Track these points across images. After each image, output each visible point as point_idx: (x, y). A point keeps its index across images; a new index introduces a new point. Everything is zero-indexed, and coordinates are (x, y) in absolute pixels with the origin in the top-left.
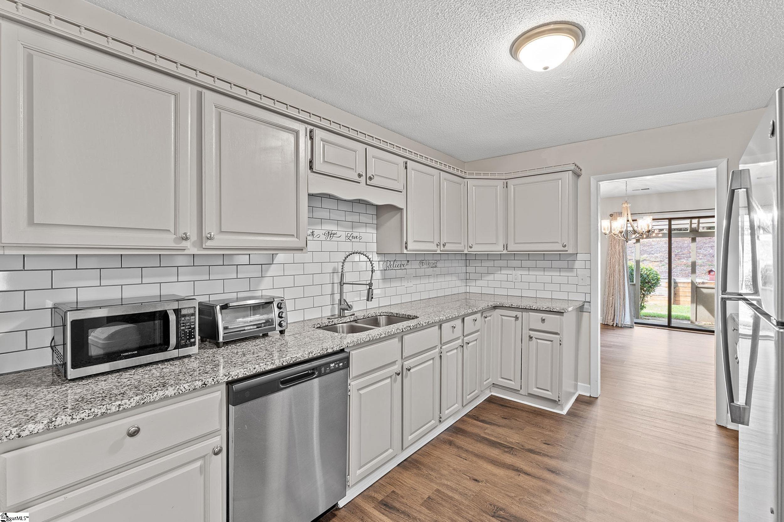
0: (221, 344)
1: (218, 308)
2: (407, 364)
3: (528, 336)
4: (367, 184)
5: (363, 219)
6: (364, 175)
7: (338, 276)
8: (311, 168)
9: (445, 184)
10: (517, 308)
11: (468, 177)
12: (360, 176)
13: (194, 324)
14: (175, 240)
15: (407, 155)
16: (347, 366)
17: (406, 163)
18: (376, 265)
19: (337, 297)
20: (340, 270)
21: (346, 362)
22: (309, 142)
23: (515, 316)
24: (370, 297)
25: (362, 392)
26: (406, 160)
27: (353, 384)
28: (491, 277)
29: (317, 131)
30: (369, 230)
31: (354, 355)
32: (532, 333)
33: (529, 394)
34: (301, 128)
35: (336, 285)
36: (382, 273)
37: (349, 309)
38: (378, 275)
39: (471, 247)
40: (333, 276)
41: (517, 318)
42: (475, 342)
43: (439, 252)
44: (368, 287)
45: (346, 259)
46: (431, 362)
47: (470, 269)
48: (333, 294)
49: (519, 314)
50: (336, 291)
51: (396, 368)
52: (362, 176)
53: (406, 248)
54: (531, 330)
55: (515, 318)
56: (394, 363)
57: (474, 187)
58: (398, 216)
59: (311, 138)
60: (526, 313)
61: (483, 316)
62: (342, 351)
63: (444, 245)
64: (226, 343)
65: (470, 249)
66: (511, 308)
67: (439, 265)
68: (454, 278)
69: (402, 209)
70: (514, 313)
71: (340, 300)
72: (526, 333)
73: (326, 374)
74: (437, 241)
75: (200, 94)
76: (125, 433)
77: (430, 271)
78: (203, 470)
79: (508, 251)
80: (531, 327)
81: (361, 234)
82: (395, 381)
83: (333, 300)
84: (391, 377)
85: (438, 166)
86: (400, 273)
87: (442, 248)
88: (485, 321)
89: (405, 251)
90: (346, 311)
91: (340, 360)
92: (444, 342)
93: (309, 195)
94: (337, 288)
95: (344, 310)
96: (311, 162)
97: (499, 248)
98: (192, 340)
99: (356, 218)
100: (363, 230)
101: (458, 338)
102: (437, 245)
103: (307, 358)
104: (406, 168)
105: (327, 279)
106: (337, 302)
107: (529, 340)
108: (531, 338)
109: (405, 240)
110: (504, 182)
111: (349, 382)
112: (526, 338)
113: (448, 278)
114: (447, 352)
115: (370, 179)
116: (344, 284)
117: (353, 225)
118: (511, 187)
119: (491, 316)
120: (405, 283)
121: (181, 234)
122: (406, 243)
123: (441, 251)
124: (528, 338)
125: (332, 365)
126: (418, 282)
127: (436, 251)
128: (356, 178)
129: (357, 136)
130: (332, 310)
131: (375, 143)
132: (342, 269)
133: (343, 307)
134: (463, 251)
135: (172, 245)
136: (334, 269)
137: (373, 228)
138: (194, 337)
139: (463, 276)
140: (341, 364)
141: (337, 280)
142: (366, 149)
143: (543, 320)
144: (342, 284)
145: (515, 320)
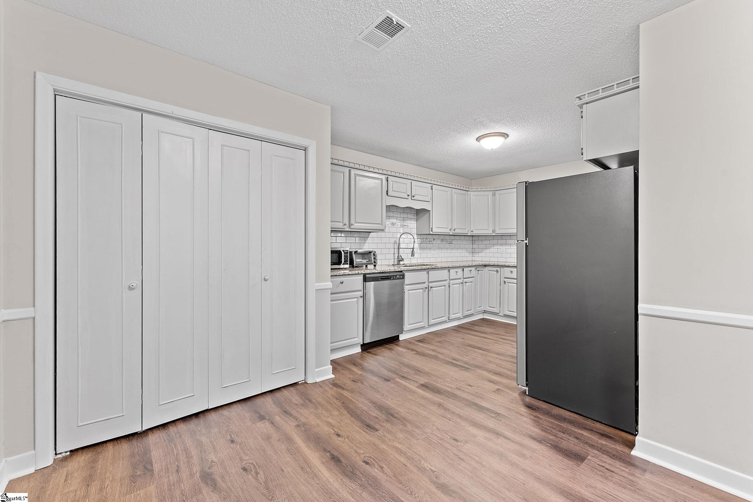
0: (355, 267)
1: (353, 252)
2: (431, 285)
3: (503, 282)
4: (411, 199)
5: (409, 216)
6: (410, 195)
7: (397, 245)
8: (387, 194)
9: (455, 196)
10: (498, 266)
11: (470, 190)
12: (408, 196)
13: (348, 257)
14: (343, 225)
15: (432, 182)
16: (403, 278)
17: (432, 187)
18: (416, 240)
19: (396, 255)
20: (398, 242)
21: (403, 277)
22: (387, 182)
23: (496, 270)
24: (413, 254)
25: (410, 292)
26: (432, 185)
27: (406, 288)
28: (488, 251)
29: (390, 177)
30: (412, 222)
31: (407, 275)
32: (506, 280)
33: (504, 315)
34: (384, 177)
35: (396, 249)
36: (419, 245)
37: (403, 260)
38: (416, 246)
39: (472, 232)
40: (394, 245)
41: (497, 271)
42: (471, 283)
43: (451, 234)
44: (412, 250)
45: (401, 236)
46: (444, 287)
47: (475, 246)
48: (394, 254)
49: (499, 269)
50: (396, 253)
51: (426, 285)
52: (409, 195)
53: (432, 231)
54: (505, 278)
55: (496, 272)
56: (424, 283)
57: (474, 196)
58: (428, 214)
59: (387, 181)
60: (502, 269)
61: (477, 270)
62: (401, 271)
63: (454, 230)
64: (356, 267)
65: (471, 233)
66: (494, 266)
67: (453, 242)
68: (464, 251)
69: (430, 211)
70: (495, 269)
71: (398, 257)
72: (503, 279)
73: (395, 279)
74: (449, 228)
75: (350, 170)
76: (340, 282)
77: (448, 245)
78: (357, 302)
79: (496, 234)
80: (505, 276)
81: (408, 224)
82: (425, 291)
83: (394, 256)
84: (423, 289)
85: (451, 186)
86: (429, 246)
87: (453, 232)
88: (478, 273)
89: (431, 233)
90: (401, 262)
91: (401, 275)
92: (451, 278)
93: (386, 206)
94: (396, 250)
95: (400, 261)
96: (387, 191)
97: (489, 232)
98: (347, 262)
99: (405, 216)
100: (409, 222)
101: (460, 279)
102: (450, 230)
103: (389, 271)
104: (432, 189)
105: (392, 246)
106: (396, 257)
107: (504, 284)
108: (505, 282)
109: (431, 227)
110: (493, 193)
111: (404, 286)
112: (502, 283)
113: (460, 251)
114: (453, 284)
115: (413, 196)
116: (400, 248)
117: (404, 219)
118: (497, 196)
119: (482, 271)
120: (432, 252)
121: (344, 223)
122: (432, 228)
123: (452, 233)
124: (504, 283)
125: (398, 276)
126: (440, 251)
127: (450, 233)
128: (407, 197)
129: (407, 177)
130: (394, 261)
131: (415, 179)
132: (399, 241)
133: (400, 260)
134: (468, 234)
135: (341, 227)
136: (395, 241)
137: (414, 221)
138: (348, 262)
139: (471, 250)
140: (401, 277)
141: (396, 247)
142: (411, 182)
143: (512, 272)
144: (399, 249)
145: (497, 273)
